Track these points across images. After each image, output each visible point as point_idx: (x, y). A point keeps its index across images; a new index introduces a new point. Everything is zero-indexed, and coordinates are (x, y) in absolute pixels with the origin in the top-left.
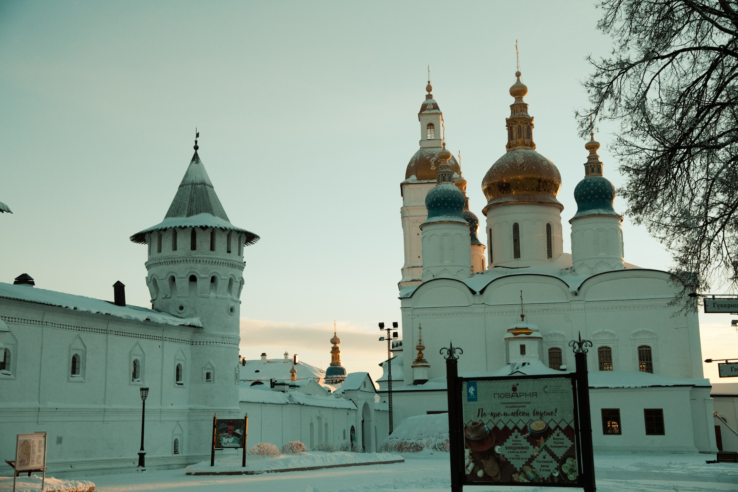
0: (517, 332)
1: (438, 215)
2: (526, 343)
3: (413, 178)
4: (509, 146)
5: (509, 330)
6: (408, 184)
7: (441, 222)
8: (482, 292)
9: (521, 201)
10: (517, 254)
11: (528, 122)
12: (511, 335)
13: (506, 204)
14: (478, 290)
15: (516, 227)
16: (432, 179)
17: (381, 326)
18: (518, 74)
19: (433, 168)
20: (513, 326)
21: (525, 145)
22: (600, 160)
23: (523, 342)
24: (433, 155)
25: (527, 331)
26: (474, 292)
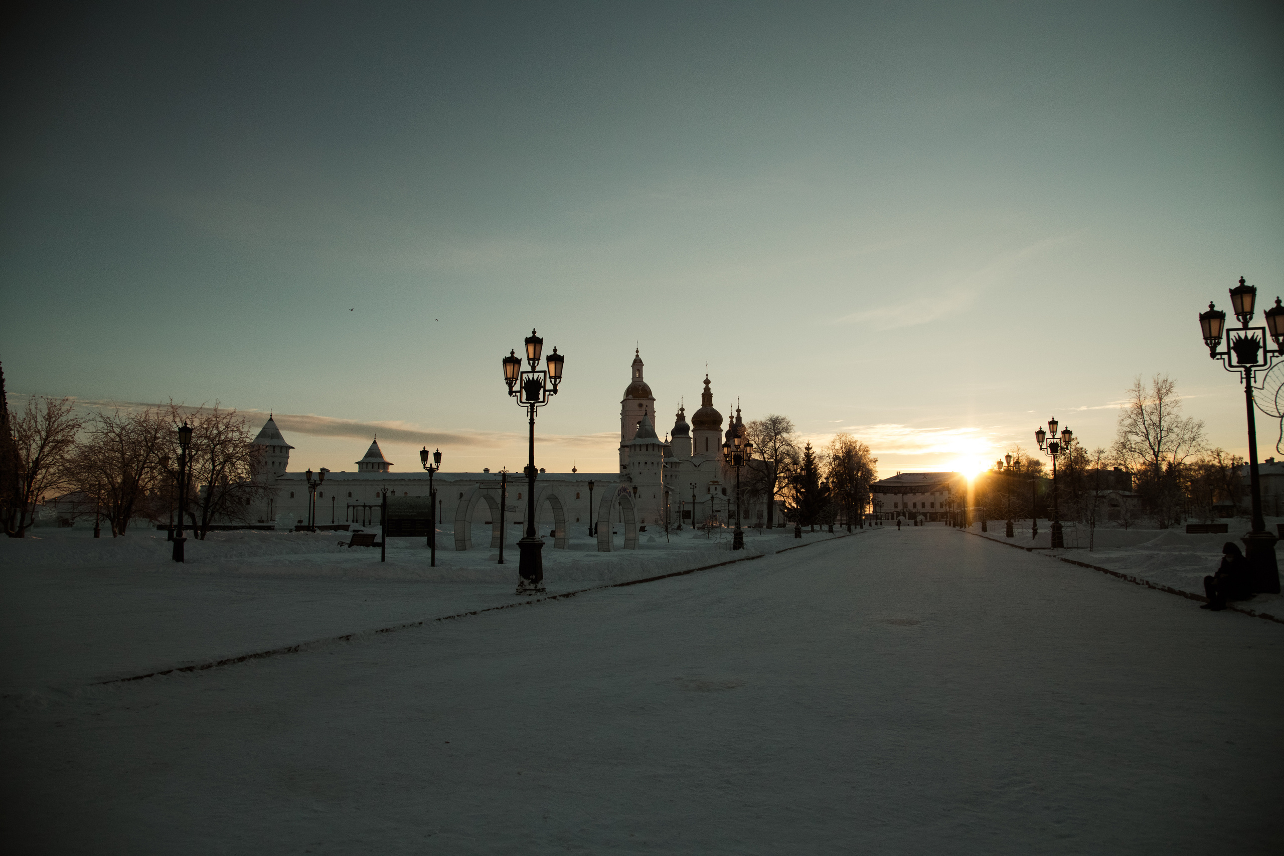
0: (714, 482)
1: (679, 434)
2: (717, 486)
3: (630, 396)
4: (702, 405)
5: (710, 481)
6: (629, 399)
7: (682, 437)
8: (699, 466)
9: (709, 429)
10: (707, 450)
11: (711, 395)
12: (711, 483)
13: (704, 429)
14: (697, 465)
15: (707, 439)
16: (639, 398)
17: (691, 484)
18: (707, 375)
19: (640, 392)
20: (713, 480)
21: (709, 405)
22: (741, 416)
23: (715, 486)
24: (640, 386)
25: (717, 482)
26: (696, 466)
